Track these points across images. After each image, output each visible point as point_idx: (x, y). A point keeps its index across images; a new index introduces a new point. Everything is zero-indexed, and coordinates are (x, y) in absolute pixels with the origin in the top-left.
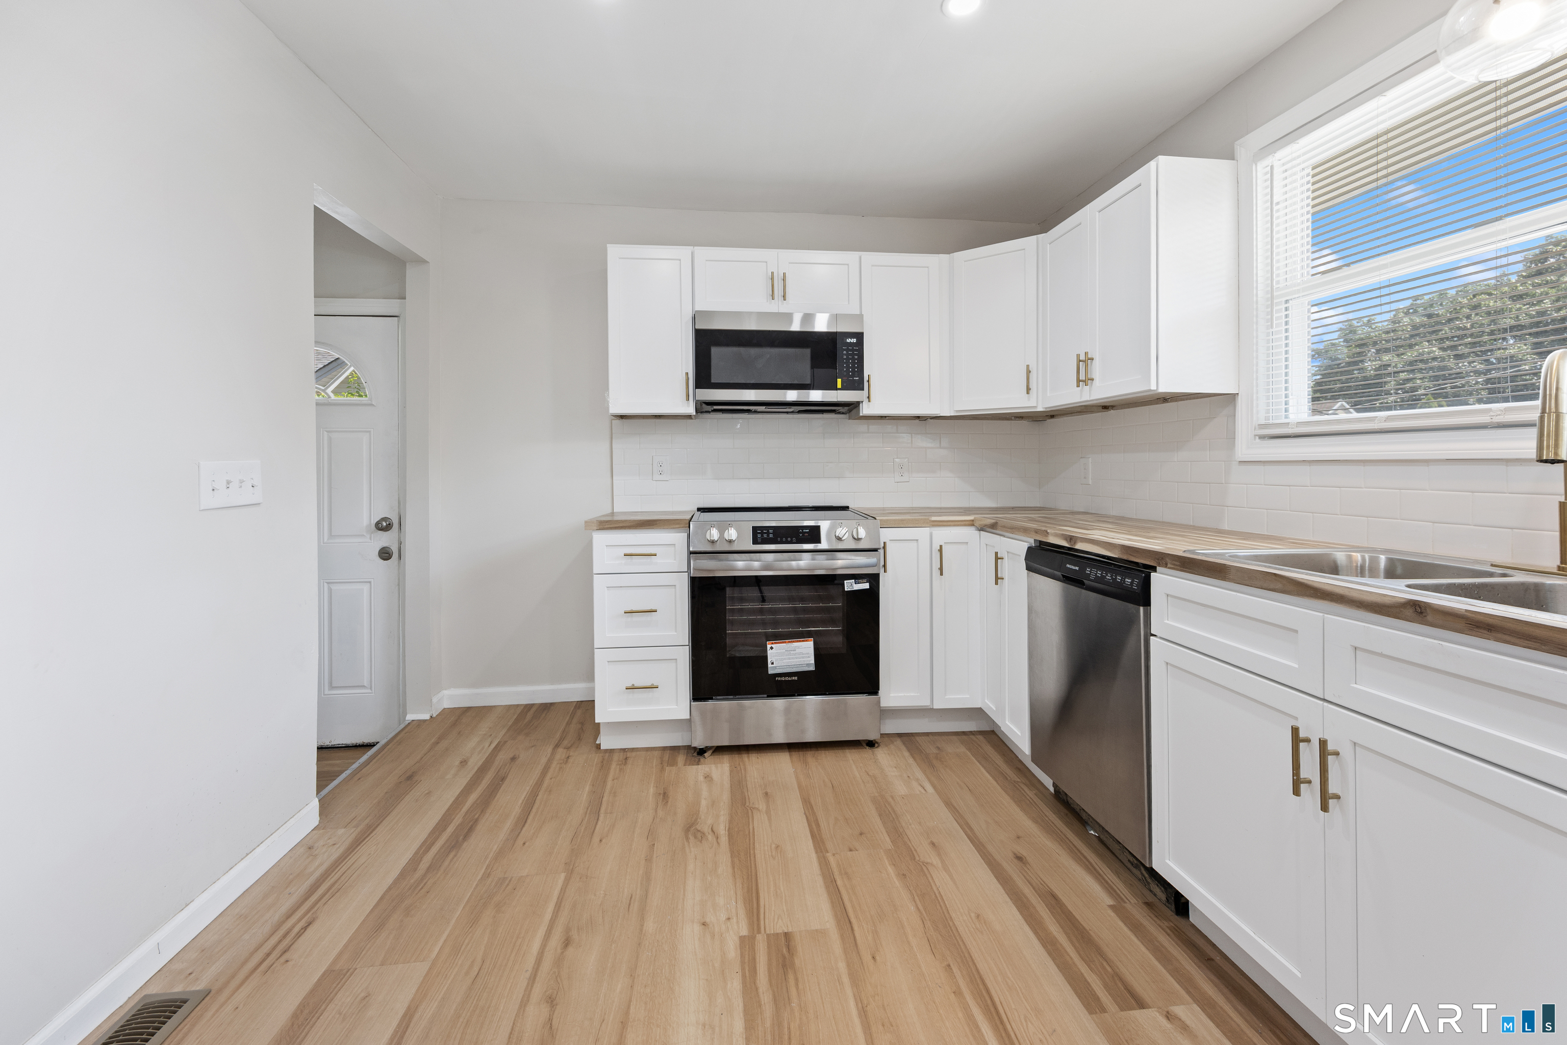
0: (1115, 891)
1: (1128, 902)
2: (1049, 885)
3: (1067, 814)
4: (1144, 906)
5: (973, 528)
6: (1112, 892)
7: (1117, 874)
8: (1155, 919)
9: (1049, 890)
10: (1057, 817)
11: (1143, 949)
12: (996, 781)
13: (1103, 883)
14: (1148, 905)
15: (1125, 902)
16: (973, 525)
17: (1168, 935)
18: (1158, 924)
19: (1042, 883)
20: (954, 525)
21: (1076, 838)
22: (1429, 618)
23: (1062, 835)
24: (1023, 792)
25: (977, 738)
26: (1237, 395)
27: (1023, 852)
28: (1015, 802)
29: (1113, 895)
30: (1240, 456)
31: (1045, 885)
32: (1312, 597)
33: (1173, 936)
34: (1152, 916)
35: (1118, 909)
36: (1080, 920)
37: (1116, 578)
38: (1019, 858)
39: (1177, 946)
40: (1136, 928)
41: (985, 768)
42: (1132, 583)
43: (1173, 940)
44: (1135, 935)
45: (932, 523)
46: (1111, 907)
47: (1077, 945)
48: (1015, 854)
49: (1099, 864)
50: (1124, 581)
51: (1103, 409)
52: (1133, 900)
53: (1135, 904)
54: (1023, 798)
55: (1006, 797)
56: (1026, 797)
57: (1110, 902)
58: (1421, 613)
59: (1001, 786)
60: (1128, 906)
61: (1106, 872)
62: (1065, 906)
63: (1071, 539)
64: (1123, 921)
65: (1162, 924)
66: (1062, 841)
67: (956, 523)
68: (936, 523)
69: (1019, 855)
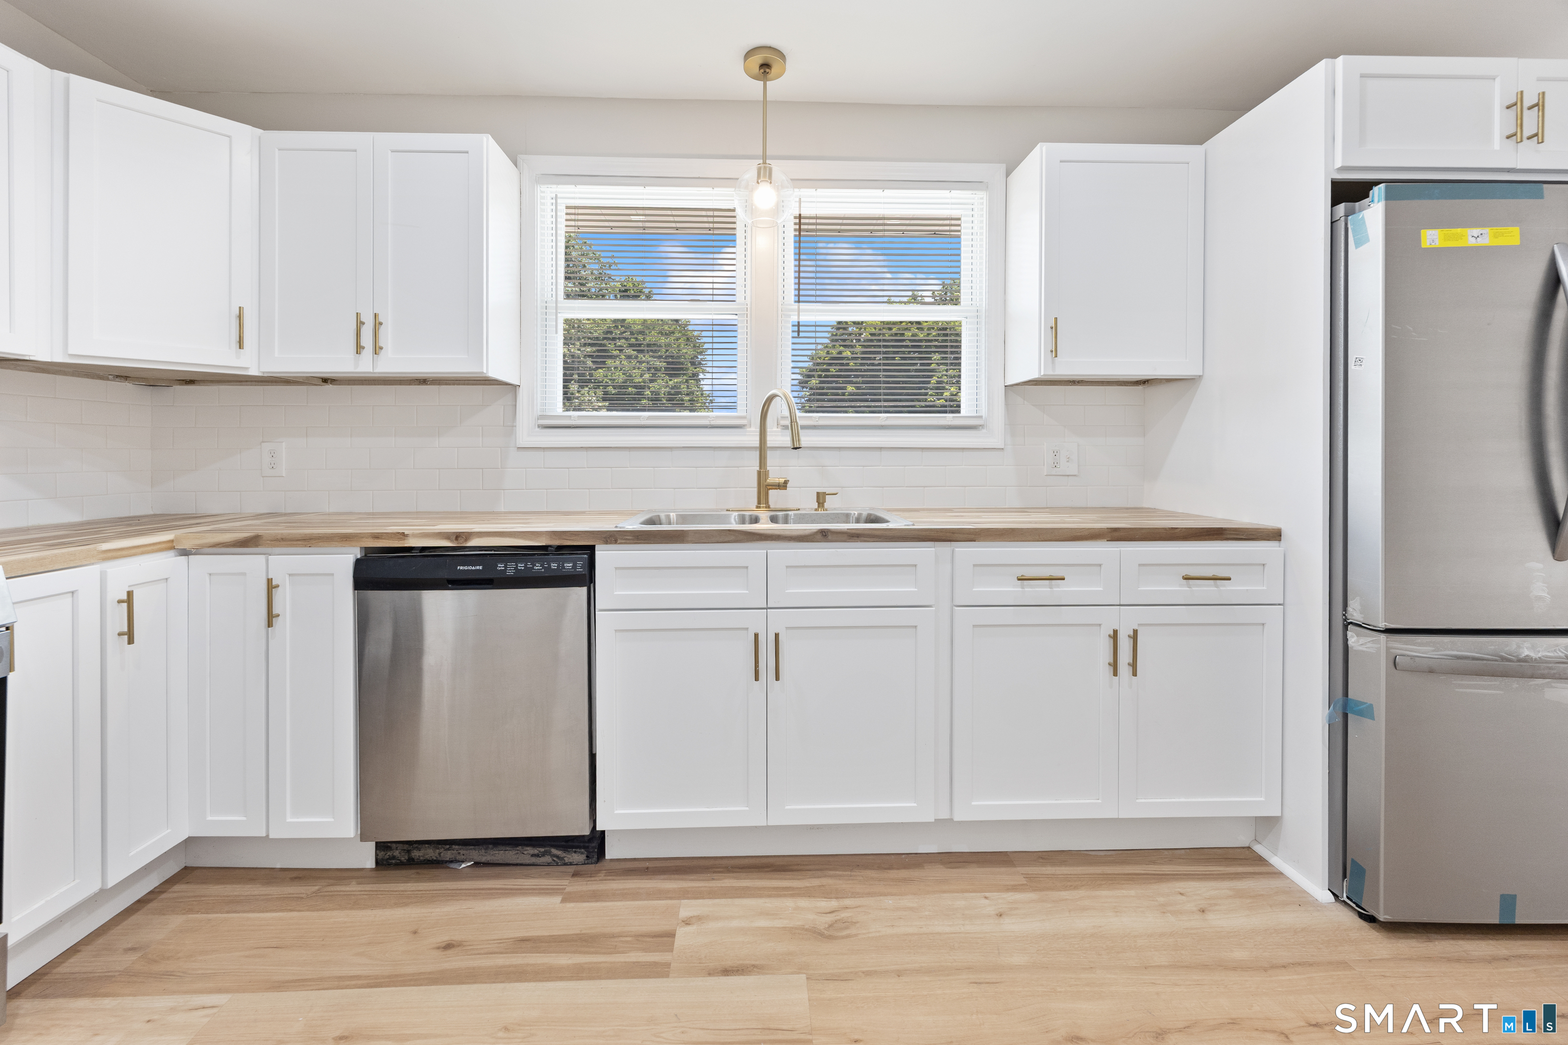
0: (548, 889)
1: (565, 887)
2: (505, 937)
3: (418, 873)
4: (576, 878)
5: (171, 553)
6: (547, 892)
7: (527, 876)
8: (593, 879)
9: (513, 940)
10: (414, 882)
11: (619, 903)
12: (291, 910)
13: (532, 893)
14: (575, 875)
15: (565, 889)
16: (173, 548)
17: (613, 880)
18: (599, 880)
19: (499, 941)
20: (143, 553)
21: (458, 883)
22: (830, 537)
23: (445, 892)
24: (342, 893)
25: (175, 892)
26: (518, 387)
27: (445, 938)
28: (351, 909)
29: (550, 893)
30: (521, 442)
31: (504, 941)
32: (758, 540)
33: (618, 878)
34: (589, 879)
35: (568, 898)
36: (567, 933)
37: (550, 566)
38: (448, 946)
39: (626, 881)
40: (595, 896)
41: (253, 911)
42: (574, 567)
43: (619, 880)
44: (602, 901)
45: (102, 556)
46: (563, 901)
47: (592, 950)
48: (438, 948)
49: (506, 883)
50: (563, 567)
51: (323, 382)
52: (566, 882)
53: (569, 883)
54: (353, 898)
55: (335, 913)
56: (354, 895)
57: (557, 899)
58: (826, 535)
59: (308, 910)
60: (568, 889)
61: (521, 884)
62: (542, 936)
63: (458, 536)
64: (584, 902)
65: (600, 878)
66: (453, 896)
67: (146, 549)
68: (110, 554)
69: (444, 944)
